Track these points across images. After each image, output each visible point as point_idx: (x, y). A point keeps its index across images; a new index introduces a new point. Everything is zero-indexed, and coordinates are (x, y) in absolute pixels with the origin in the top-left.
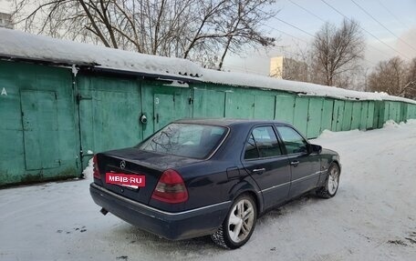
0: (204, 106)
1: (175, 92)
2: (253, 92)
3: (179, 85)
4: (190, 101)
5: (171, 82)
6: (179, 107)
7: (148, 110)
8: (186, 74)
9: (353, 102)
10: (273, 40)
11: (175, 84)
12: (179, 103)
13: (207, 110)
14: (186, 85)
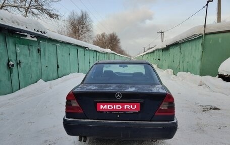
0: (47, 54)
1: (29, 44)
2: (69, 46)
3: (31, 39)
4: (39, 51)
5: (26, 36)
6: (32, 55)
7: (13, 57)
8: (38, 31)
9: (102, 53)
10: (57, 16)
11: (29, 37)
12: (32, 52)
13: (49, 57)
14: (35, 39)
